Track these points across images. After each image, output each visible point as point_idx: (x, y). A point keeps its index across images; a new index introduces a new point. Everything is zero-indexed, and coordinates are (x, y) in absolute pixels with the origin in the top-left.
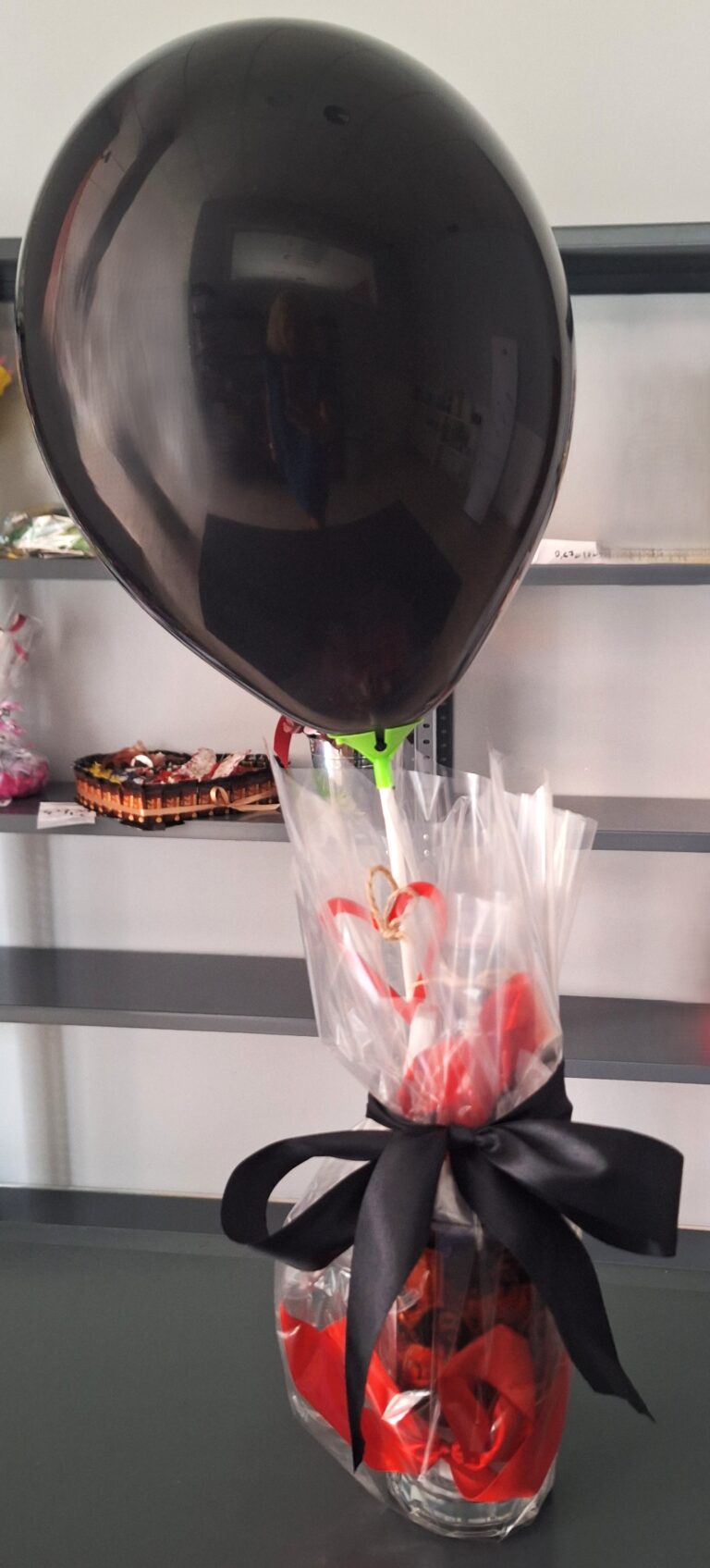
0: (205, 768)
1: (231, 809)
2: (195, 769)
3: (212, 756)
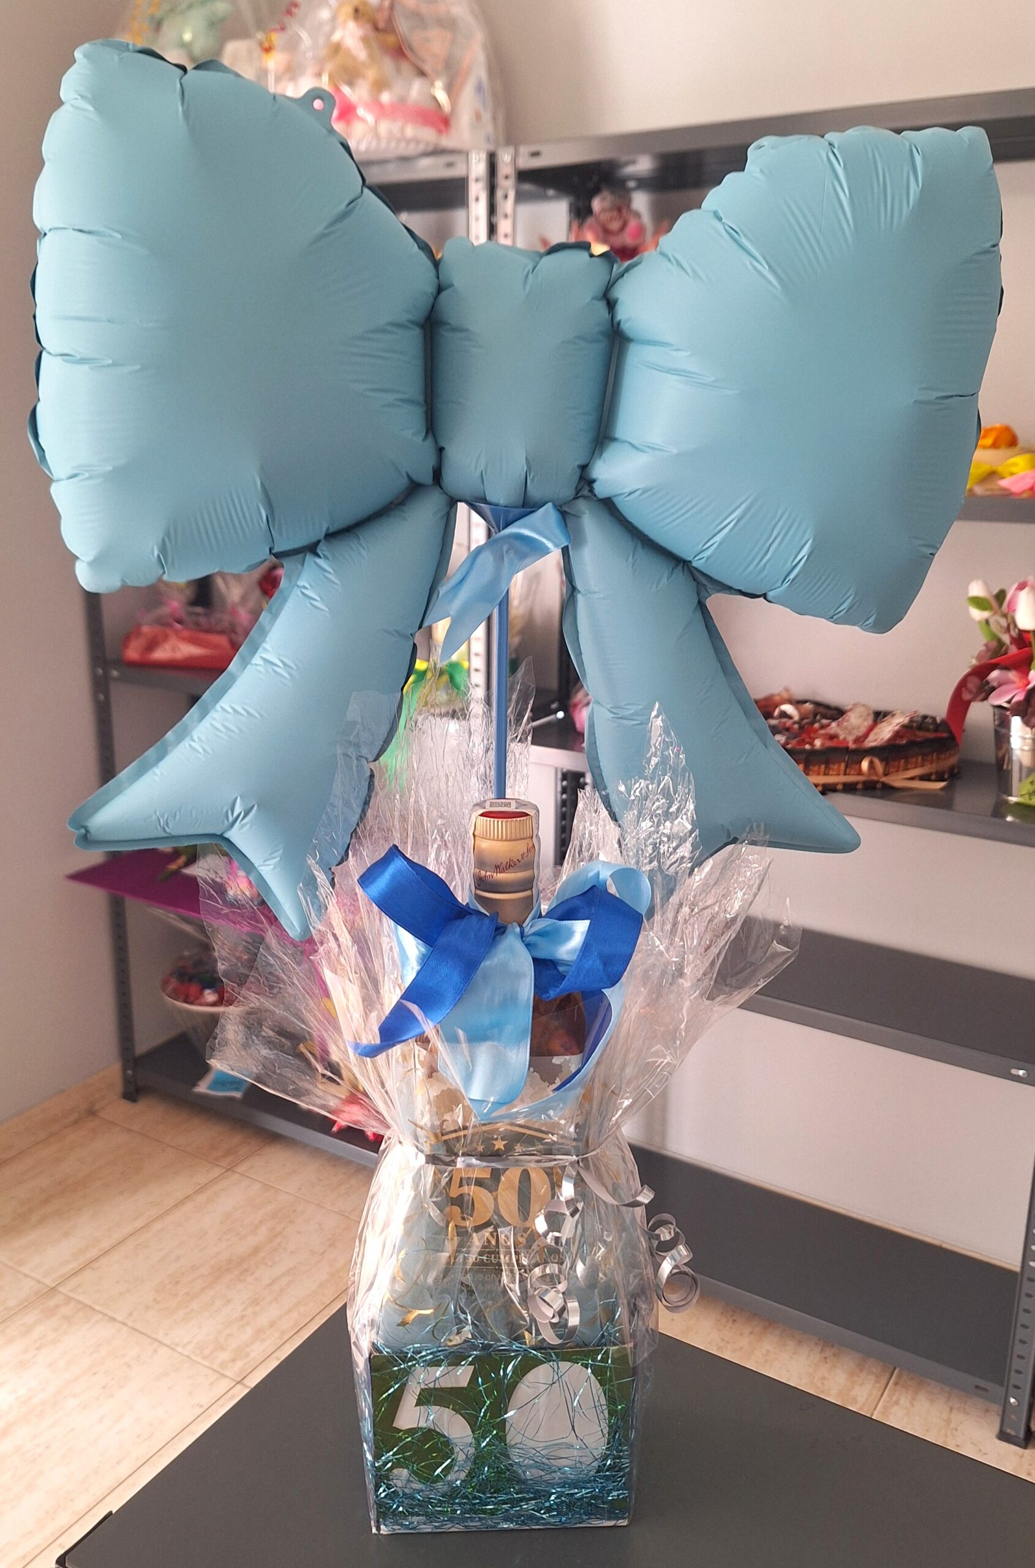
0: (859, 727)
1: (884, 784)
2: (846, 728)
3: (868, 715)
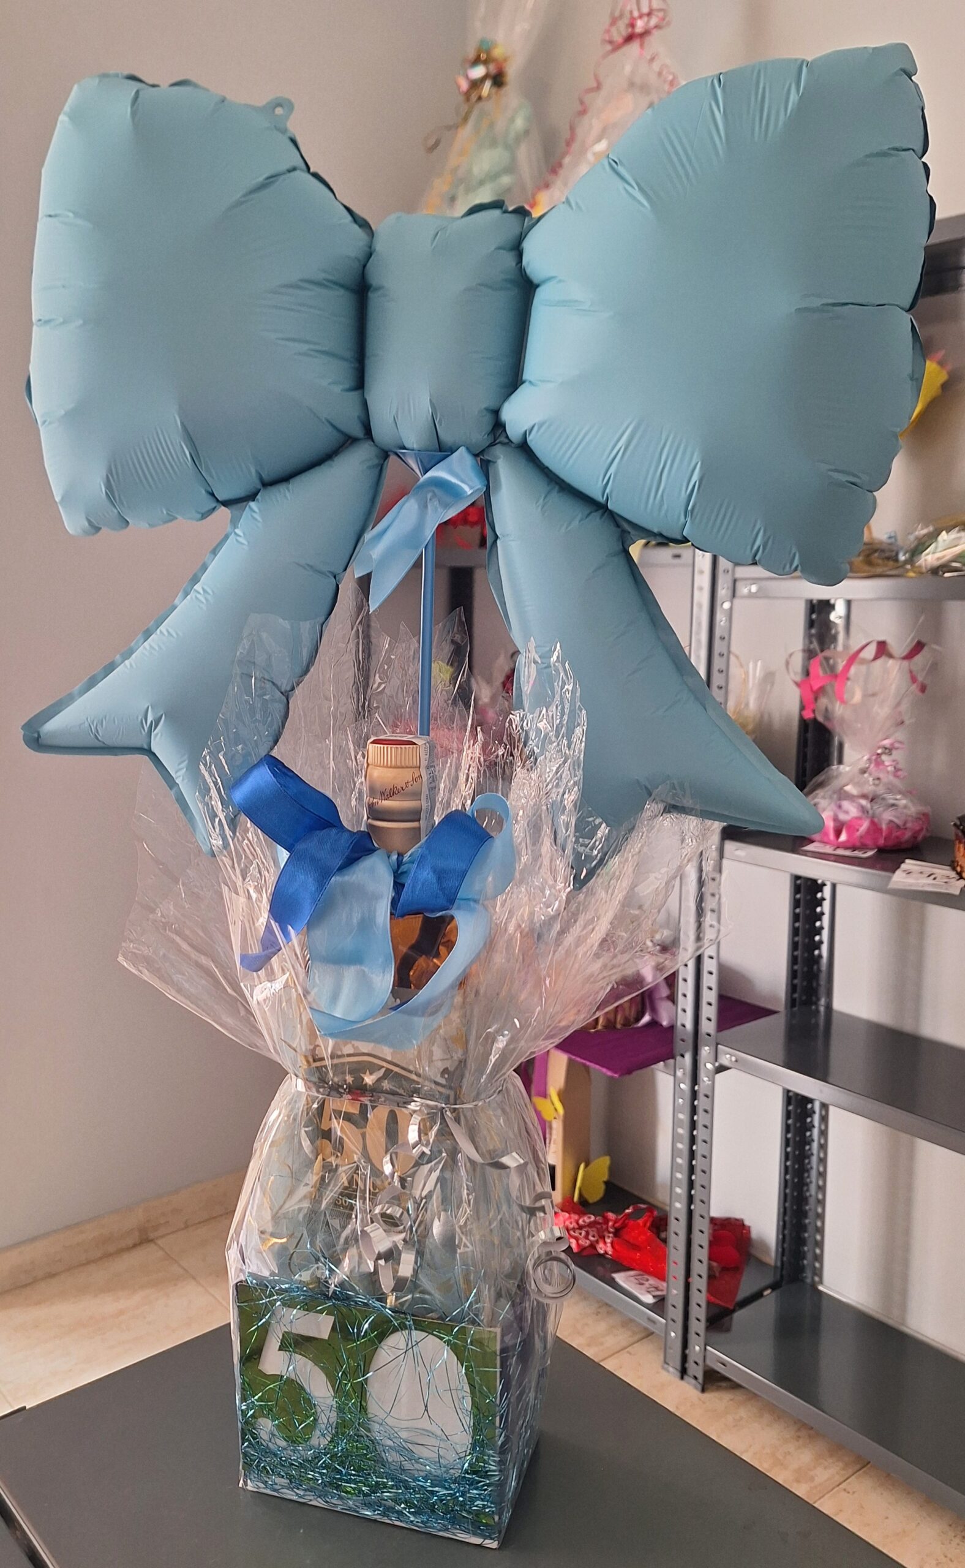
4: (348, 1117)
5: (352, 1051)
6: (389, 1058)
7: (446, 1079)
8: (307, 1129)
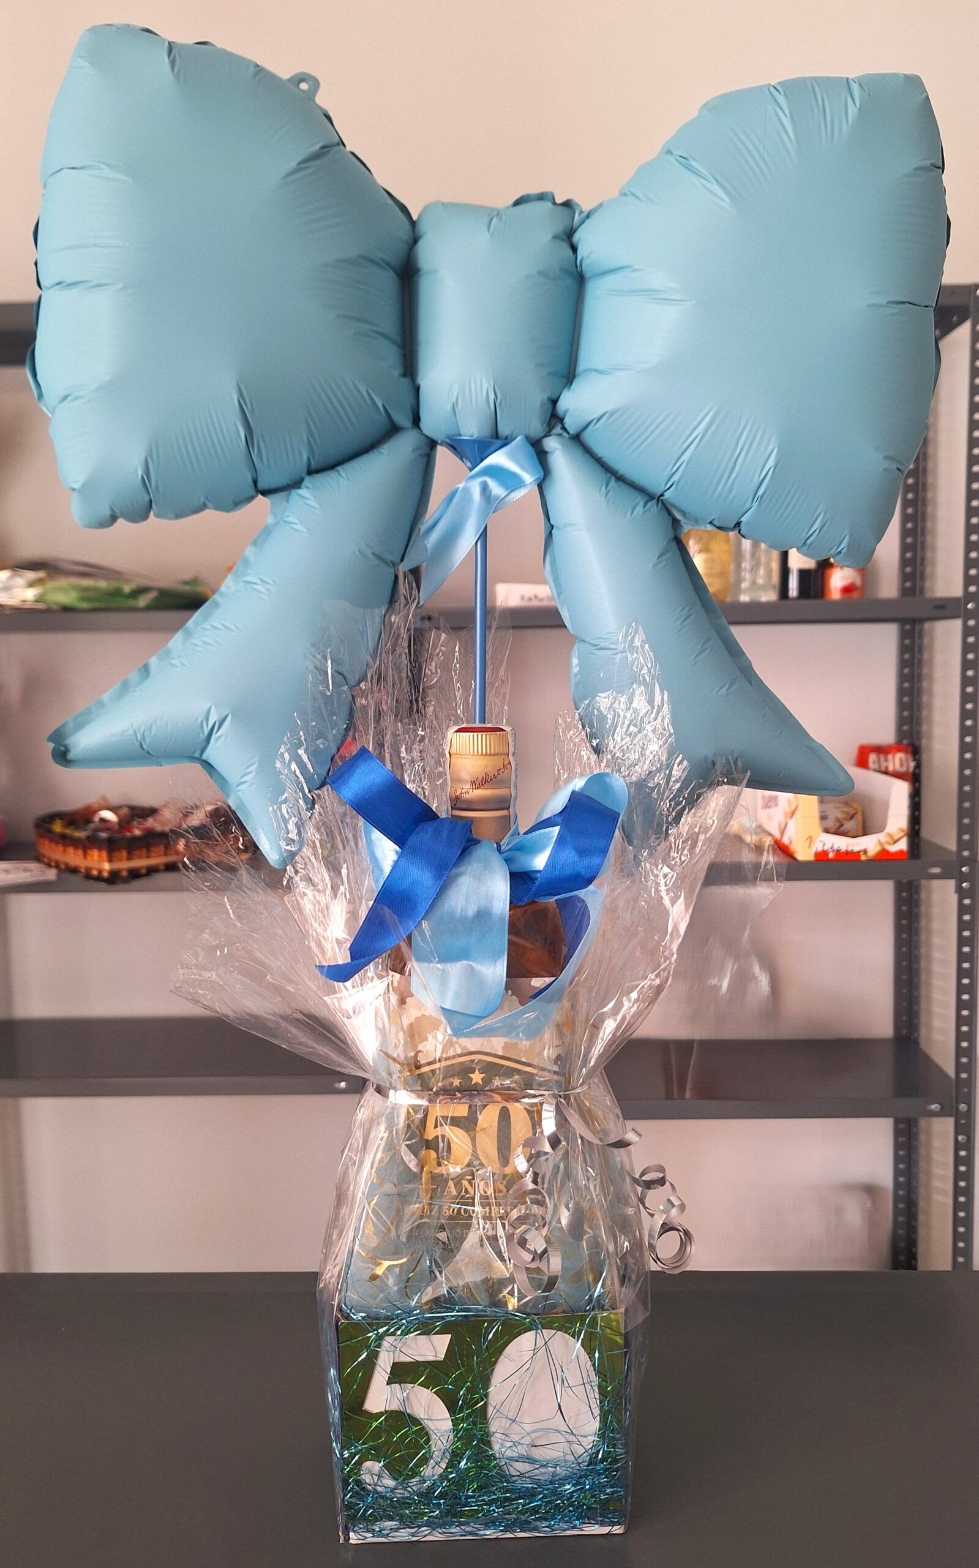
0: (171, 821)
2: (162, 821)
3: (179, 809)
4: (455, 1122)
5: (459, 1051)
6: (500, 1053)
7: (559, 1066)
8: (407, 1143)
